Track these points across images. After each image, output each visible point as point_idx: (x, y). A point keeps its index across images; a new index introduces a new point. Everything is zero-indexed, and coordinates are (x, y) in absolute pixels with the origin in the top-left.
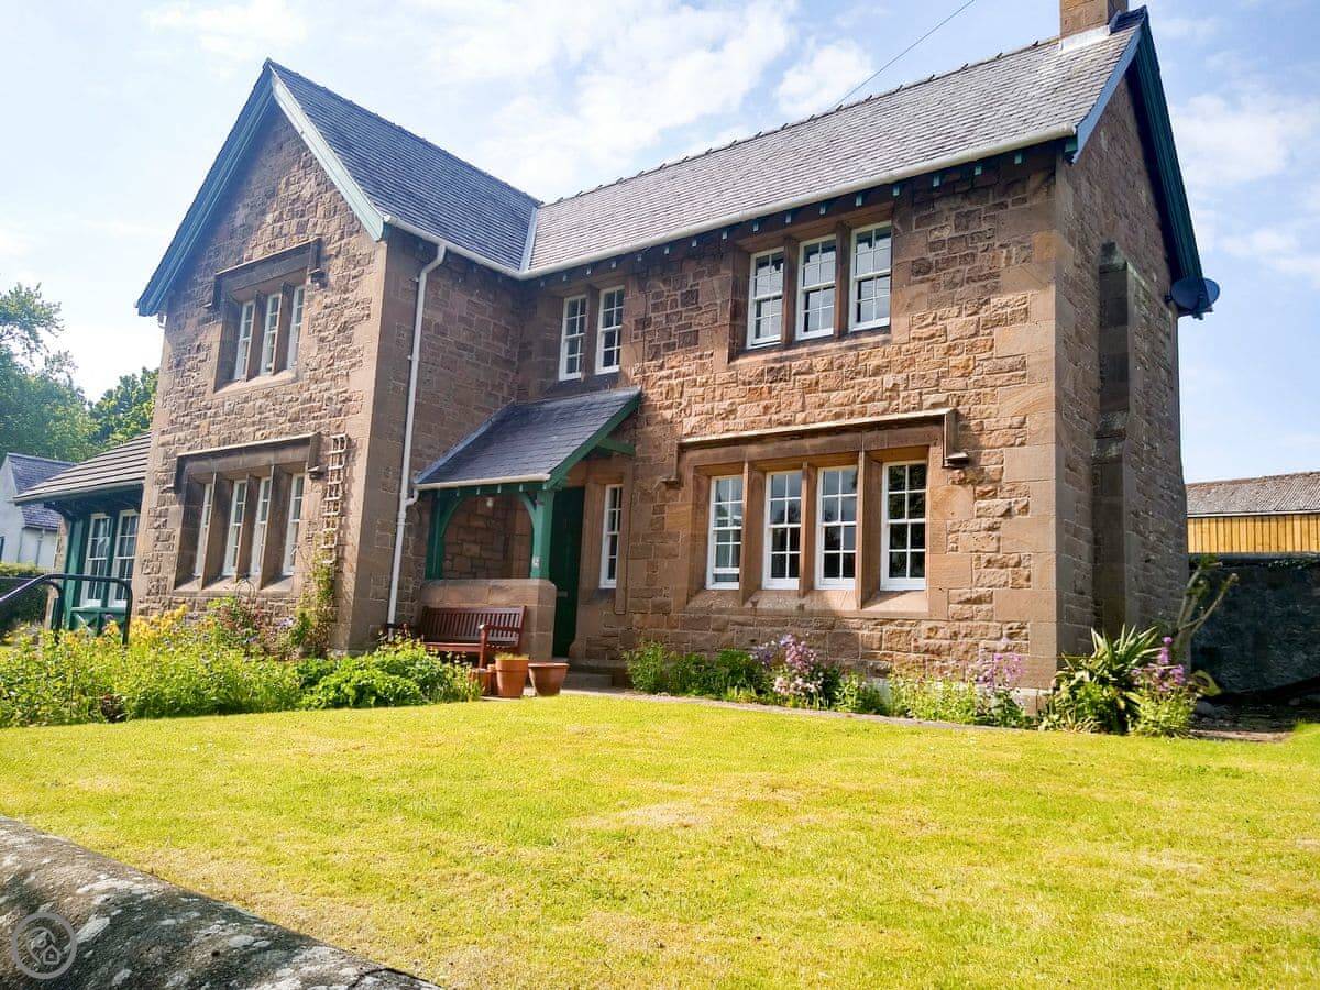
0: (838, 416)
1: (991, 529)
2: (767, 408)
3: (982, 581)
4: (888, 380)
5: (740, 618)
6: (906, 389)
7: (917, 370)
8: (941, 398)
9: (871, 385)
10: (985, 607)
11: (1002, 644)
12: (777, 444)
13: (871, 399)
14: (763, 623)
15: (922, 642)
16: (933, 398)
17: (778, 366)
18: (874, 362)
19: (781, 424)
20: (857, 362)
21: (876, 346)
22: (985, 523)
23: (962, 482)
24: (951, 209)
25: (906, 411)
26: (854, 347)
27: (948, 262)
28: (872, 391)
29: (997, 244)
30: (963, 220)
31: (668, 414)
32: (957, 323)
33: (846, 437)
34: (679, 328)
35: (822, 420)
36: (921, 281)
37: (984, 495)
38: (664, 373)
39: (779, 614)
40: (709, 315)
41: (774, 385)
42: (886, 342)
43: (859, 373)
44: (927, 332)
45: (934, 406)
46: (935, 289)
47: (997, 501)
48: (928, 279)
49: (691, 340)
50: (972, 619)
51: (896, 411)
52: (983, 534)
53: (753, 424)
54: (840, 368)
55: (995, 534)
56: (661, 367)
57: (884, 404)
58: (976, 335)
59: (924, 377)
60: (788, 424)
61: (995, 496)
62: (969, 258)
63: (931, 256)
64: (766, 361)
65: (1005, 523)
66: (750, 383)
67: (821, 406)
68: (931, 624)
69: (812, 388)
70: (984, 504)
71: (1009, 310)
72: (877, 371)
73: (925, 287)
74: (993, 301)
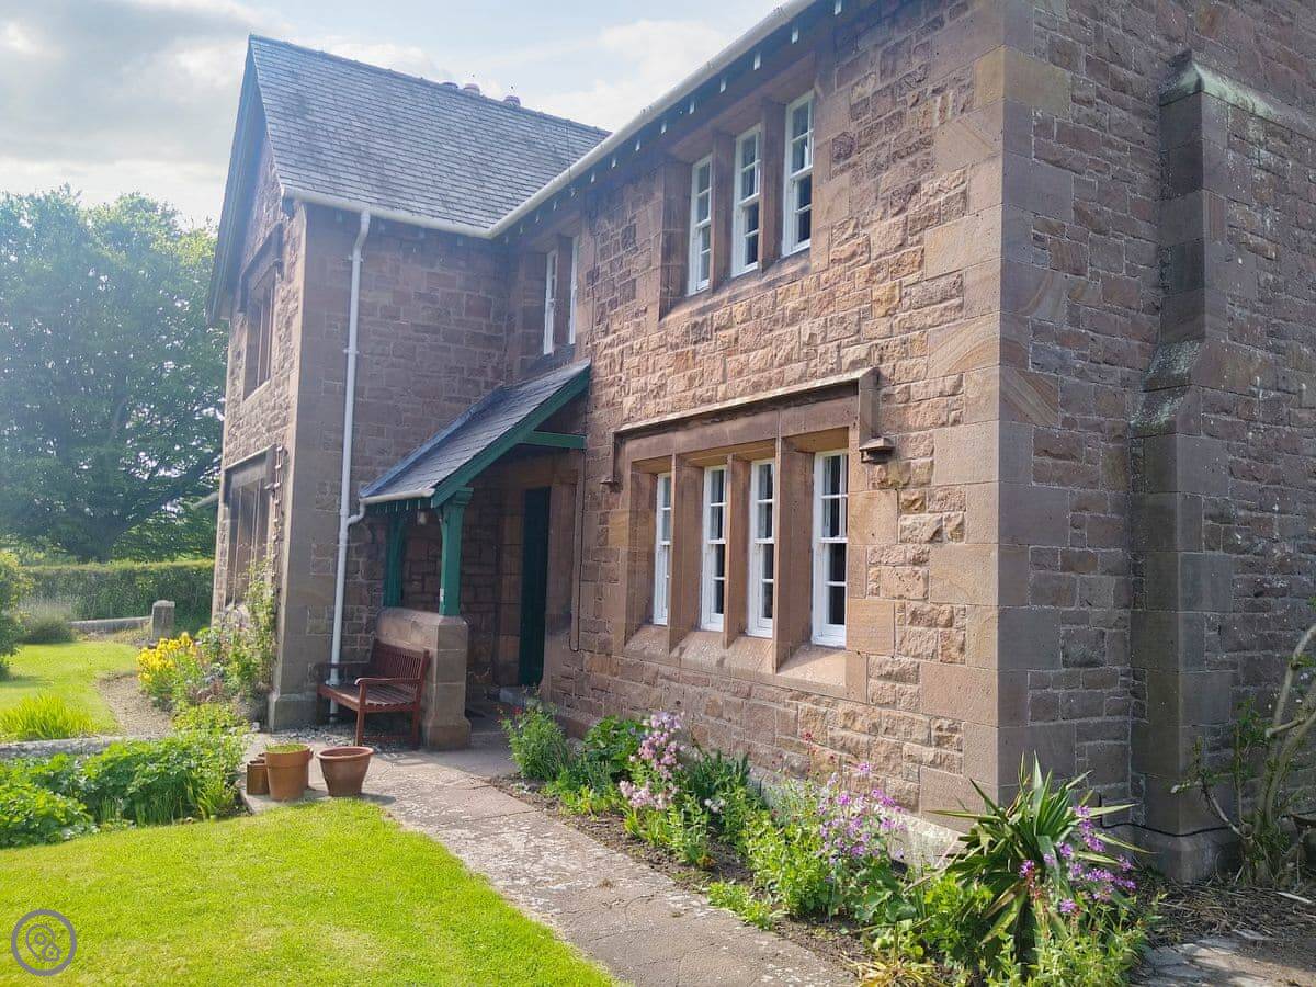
0: (756, 387)
1: (917, 562)
2: (691, 380)
3: (909, 645)
5: (668, 670)
6: (824, 341)
7: (837, 311)
8: (862, 351)
9: (788, 339)
10: (911, 688)
11: (929, 753)
13: (788, 360)
14: (686, 680)
15: (838, 733)
16: (852, 353)
17: (701, 319)
18: (792, 304)
19: (704, 401)
20: (775, 306)
21: (795, 278)
22: (911, 551)
23: (883, 485)
25: (825, 375)
26: (771, 284)
27: (872, 132)
28: (789, 348)
29: (931, 88)
30: (890, 60)
31: (611, 393)
32: (882, 229)
33: (765, 418)
34: (620, 277)
35: (741, 394)
36: (842, 171)
37: (908, 507)
38: (609, 339)
39: (700, 669)
40: (645, 257)
41: (698, 346)
42: (804, 270)
43: (776, 321)
44: (847, 249)
45: (853, 365)
46: (857, 179)
47: (926, 516)
48: (850, 166)
49: (630, 292)
50: (892, 705)
51: (814, 376)
52: (908, 569)
53: (679, 403)
54: (759, 315)
55: (921, 570)
57: (801, 366)
58: (902, 245)
59: (843, 320)
60: (710, 400)
61: (922, 509)
62: (896, 120)
63: (853, 128)
64: (691, 315)
65: (933, 553)
66: (677, 346)
67: (740, 373)
68: (848, 707)
69: (732, 347)
70: (909, 520)
71: (942, 198)
73: (846, 178)
74: (925, 187)
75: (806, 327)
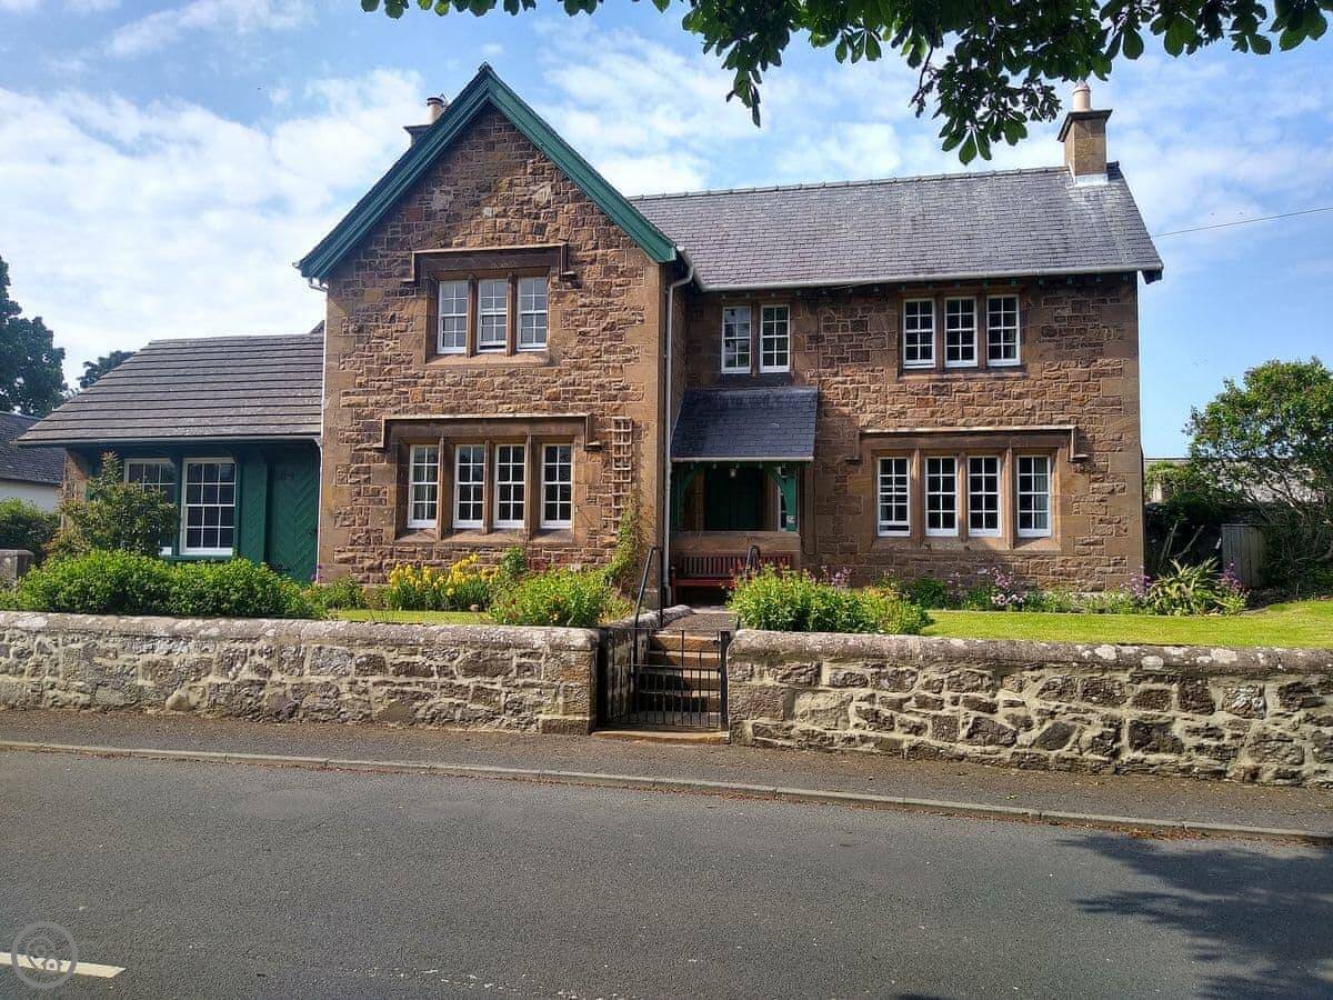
0: (990, 424)
1: (1102, 501)
2: (933, 414)
3: (1096, 531)
5: (918, 556)
6: (1041, 410)
7: (1047, 398)
8: (1067, 418)
9: (1015, 405)
10: (1098, 547)
11: (1111, 569)
12: (943, 439)
13: (1015, 415)
14: (937, 559)
15: (1057, 568)
16: (1061, 418)
17: (941, 384)
18: (1016, 391)
20: (1004, 389)
21: (1018, 379)
22: (1100, 497)
23: (1083, 472)
24: (1069, 297)
25: (1039, 425)
26: (1002, 379)
27: (1068, 331)
28: (1016, 409)
29: (1101, 325)
30: (1077, 306)
31: (846, 410)
32: (1075, 370)
34: (850, 347)
35: (978, 425)
36: (1049, 341)
37: (1096, 480)
38: (840, 379)
39: (951, 552)
40: (879, 341)
41: (938, 397)
42: (1024, 378)
43: (1006, 396)
44: (1055, 374)
46: (1059, 347)
47: (1105, 484)
48: (1054, 341)
49: (863, 358)
50: (1090, 554)
51: (1034, 423)
52: (1096, 503)
53: (922, 424)
54: (990, 391)
55: (1104, 504)
56: (836, 374)
57: (1024, 418)
58: (1089, 380)
59: (1053, 403)
60: (952, 425)
61: (1103, 481)
62: (1082, 331)
63: (1056, 325)
64: (930, 380)
65: (1110, 498)
66: (917, 394)
67: (977, 415)
68: (1063, 558)
69: (969, 402)
70: (1096, 485)
71: (1110, 368)
72: (1020, 396)
73: (1052, 345)
74: (1099, 361)
75: (1028, 402)
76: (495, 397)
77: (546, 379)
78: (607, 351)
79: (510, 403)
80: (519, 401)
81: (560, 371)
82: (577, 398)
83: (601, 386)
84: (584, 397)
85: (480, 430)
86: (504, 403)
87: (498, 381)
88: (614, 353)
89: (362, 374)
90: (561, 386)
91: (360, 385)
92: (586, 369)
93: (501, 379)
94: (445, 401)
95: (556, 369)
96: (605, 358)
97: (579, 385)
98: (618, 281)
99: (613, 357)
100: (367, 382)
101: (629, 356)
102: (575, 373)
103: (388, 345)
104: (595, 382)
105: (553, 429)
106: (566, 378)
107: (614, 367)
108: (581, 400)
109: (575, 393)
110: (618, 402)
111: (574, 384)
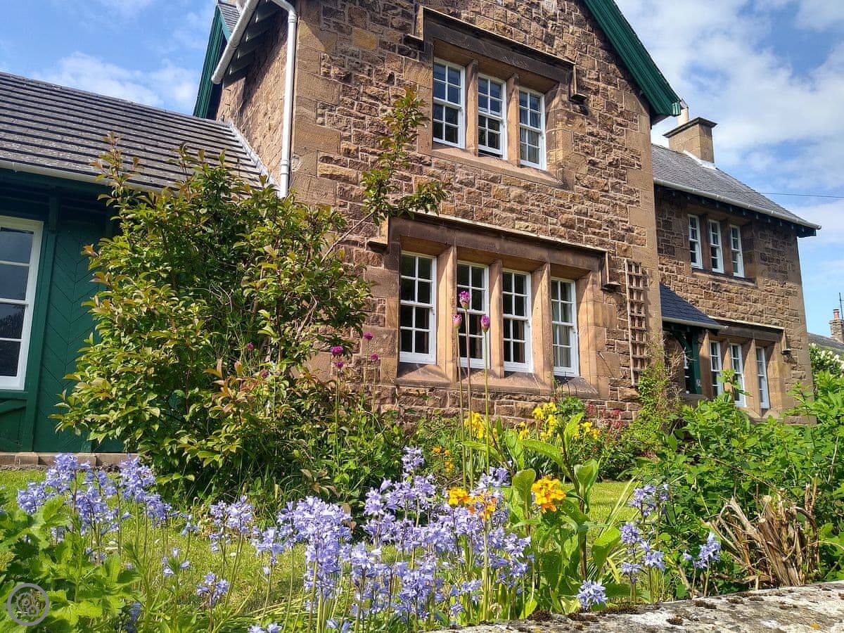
0: (743, 319)
2: (714, 305)
4: (759, 306)
6: (766, 313)
7: (767, 305)
8: (777, 321)
9: (754, 307)
13: (754, 314)
16: (775, 321)
19: (720, 316)
22: (796, 380)
23: (788, 361)
24: (770, 235)
25: (766, 323)
27: (772, 260)
28: (754, 310)
29: (785, 259)
30: (774, 243)
32: (778, 288)
33: (747, 330)
34: (662, 241)
35: (737, 319)
36: (765, 264)
37: (793, 368)
38: (659, 266)
40: (680, 241)
41: (715, 293)
42: (757, 288)
43: (748, 299)
44: (769, 289)
45: (776, 324)
46: (769, 269)
49: (671, 251)
51: (763, 322)
54: (741, 294)
57: (758, 317)
58: (784, 296)
59: (770, 309)
60: (724, 316)
61: (796, 370)
62: (778, 261)
63: (766, 254)
64: (710, 279)
65: (801, 382)
66: (704, 288)
69: (730, 300)
70: (794, 372)
71: (792, 290)
72: (755, 301)
73: (766, 267)
74: (787, 284)
76: (512, 210)
77: (562, 202)
78: (613, 187)
79: (526, 221)
80: (536, 221)
81: (574, 197)
82: (590, 230)
83: (611, 223)
84: (597, 231)
85: (498, 245)
86: (521, 219)
87: (515, 192)
88: (619, 191)
89: (349, 139)
90: (576, 213)
91: (348, 152)
92: (597, 201)
93: (519, 191)
94: (456, 201)
95: (570, 193)
96: (612, 193)
97: (591, 216)
98: (620, 120)
99: (619, 195)
100: (357, 150)
101: (632, 199)
102: (588, 203)
103: (384, 111)
104: (606, 217)
105: (570, 260)
106: (580, 206)
107: (621, 206)
108: (594, 233)
109: (589, 224)
110: (625, 243)
111: (586, 214)
